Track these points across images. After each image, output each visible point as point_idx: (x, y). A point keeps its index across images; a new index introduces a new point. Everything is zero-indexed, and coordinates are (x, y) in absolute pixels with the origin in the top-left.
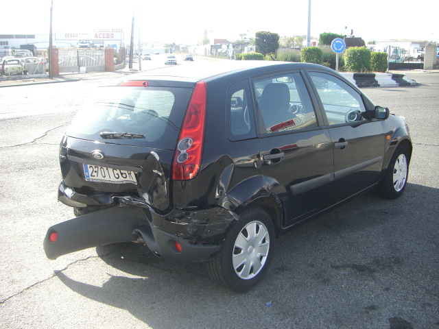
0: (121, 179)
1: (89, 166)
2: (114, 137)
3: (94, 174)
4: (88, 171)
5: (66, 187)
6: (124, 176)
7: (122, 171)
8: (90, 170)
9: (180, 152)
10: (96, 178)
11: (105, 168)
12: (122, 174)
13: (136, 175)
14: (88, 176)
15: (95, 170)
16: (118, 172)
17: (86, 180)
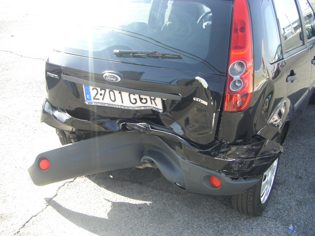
0: (139, 104)
1: (91, 88)
2: (135, 55)
3: (98, 96)
4: (89, 94)
5: (54, 108)
6: (144, 101)
7: (142, 96)
8: (93, 93)
9: (232, 78)
10: (101, 101)
11: (117, 92)
12: (141, 99)
13: (163, 102)
14: (90, 99)
15: (100, 92)
16: (137, 96)
17: (87, 103)
